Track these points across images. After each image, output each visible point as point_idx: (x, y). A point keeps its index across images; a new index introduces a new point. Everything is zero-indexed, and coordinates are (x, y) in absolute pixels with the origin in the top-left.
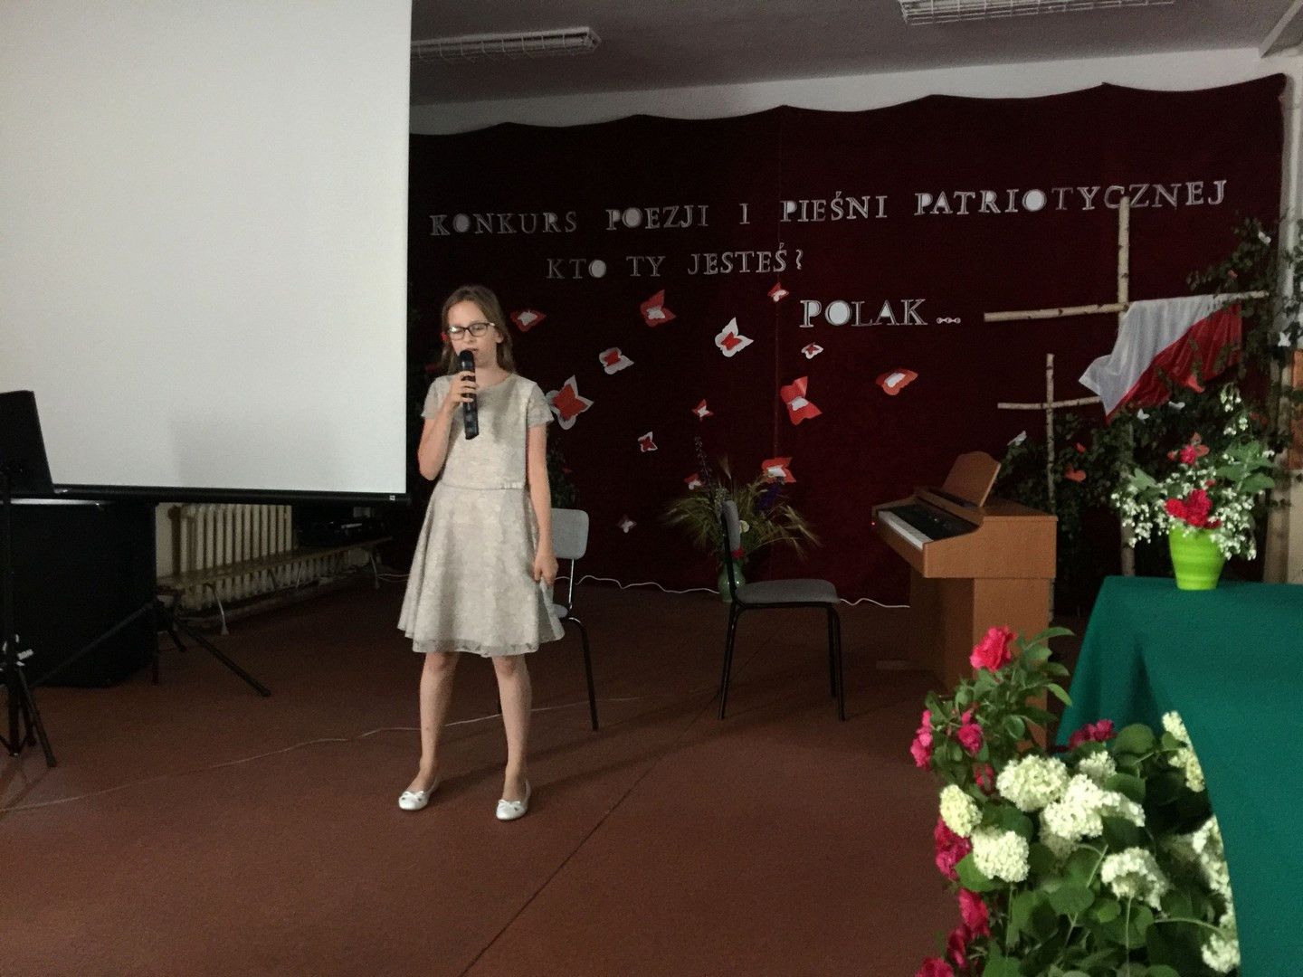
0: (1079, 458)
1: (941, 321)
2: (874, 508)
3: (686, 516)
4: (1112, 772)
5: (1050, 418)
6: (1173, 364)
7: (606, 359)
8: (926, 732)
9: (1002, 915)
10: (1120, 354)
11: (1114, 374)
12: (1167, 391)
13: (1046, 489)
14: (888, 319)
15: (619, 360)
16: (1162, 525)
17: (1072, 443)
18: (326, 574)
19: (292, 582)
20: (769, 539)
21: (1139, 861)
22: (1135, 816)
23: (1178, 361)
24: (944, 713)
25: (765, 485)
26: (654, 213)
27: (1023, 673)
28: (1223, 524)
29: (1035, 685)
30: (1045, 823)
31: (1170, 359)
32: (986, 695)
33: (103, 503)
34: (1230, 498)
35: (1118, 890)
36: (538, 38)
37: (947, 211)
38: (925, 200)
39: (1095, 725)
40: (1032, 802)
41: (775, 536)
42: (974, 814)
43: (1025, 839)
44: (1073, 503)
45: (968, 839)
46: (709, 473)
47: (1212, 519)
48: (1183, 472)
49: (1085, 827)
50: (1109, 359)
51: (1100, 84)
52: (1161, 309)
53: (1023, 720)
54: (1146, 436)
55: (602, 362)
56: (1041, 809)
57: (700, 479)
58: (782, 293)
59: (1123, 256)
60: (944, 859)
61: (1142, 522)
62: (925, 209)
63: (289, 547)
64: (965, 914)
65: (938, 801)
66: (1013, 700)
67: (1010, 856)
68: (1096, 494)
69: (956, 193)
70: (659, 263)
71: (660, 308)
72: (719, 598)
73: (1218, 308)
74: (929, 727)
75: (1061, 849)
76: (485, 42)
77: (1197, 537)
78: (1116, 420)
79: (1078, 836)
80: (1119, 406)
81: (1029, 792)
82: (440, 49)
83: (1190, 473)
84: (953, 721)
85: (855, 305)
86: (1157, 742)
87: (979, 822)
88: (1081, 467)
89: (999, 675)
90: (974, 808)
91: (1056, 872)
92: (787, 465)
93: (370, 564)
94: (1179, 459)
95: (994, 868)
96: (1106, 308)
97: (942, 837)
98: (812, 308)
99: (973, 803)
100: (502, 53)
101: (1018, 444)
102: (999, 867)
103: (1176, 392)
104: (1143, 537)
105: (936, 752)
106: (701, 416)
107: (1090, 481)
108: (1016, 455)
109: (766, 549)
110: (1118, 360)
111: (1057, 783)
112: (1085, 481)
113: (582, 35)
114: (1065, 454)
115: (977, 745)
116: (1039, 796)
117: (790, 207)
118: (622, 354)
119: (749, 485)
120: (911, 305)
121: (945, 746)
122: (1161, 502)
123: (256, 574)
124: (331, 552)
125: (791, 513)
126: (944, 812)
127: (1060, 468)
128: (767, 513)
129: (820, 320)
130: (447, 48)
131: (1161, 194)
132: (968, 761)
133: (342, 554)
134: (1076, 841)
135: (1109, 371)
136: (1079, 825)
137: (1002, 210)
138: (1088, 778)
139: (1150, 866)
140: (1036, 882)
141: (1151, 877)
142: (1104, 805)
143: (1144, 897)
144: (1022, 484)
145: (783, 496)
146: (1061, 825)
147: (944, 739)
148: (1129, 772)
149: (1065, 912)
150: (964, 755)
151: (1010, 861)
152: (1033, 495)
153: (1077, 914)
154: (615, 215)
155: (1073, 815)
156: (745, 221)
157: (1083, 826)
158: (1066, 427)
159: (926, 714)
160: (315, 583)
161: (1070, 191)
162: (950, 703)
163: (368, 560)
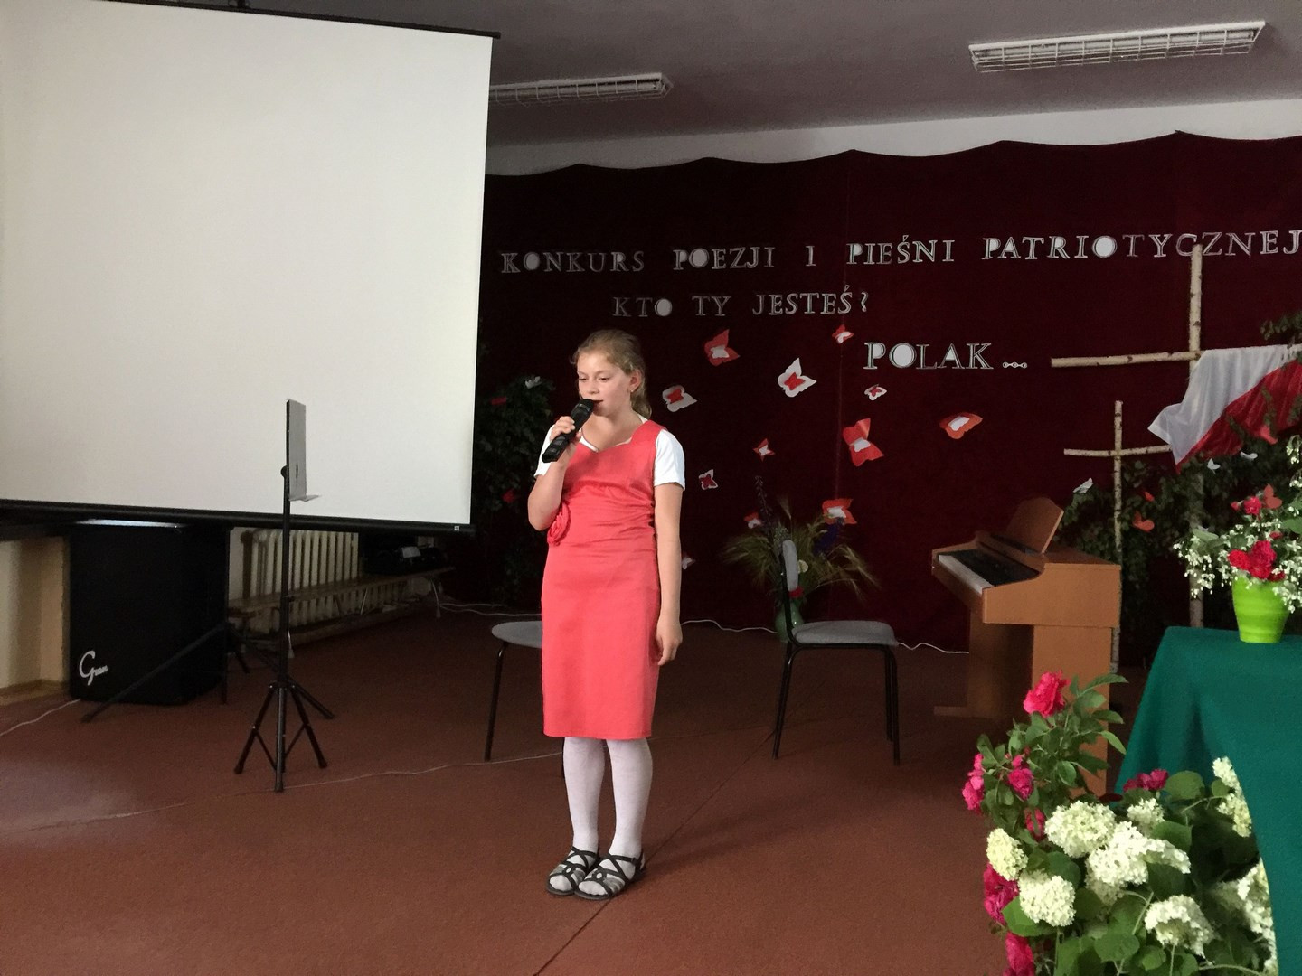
0: (1147, 507)
1: (1007, 365)
2: (935, 552)
3: (745, 554)
4: (1160, 819)
5: (1117, 465)
6: (1245, 414)
7: (669, 397)
8: (977, 775)
9: (1048, 960)
10: (1190, 403)
11: (1186, 423)
12: (1238, 443)
13: (1112, 538)
14: (952, 363)
15: (682, 398)
16: (1225, 576)
17: (1140, 492)
18: (389, 602)
19: (357, 609)
20: (827, 581)
21: (1182, 909)
22: (1180, 863)
23: (1251, 411)
24: (995, 755)
25: (825, 526)
26: (721, 254)
27: (1076, 720)
28: (1287, 577)
29: (1089, 732)
30: (1091, 870)
31: (1243, 409)
32: (1038, 740)
33: (180, 526)
34: (1295, 550)
35: (1162, 937)
36: (610, 84)
37: (1015, 256)
38: (993, 244)
39: (1149, 774)
40: (1079, 849)
41: (834, 577)
42: (1019, 858)
43: (1071, 884)
44: (1140, 553)
45: (1015, 882)
46: (769, 512)
47: (1276, 571)
48: (1246, 523)
49: (1129, 874)
50: (1179, 409)
51: (1173, 132)
52: (1233, 358)
53: (1076, 767)
54: (1217, 487)
55: (665, 399)
56: (1087, 855)
57: (760, 517)
58: (847, 334)
59: (1195, 304)
60: (991, 902)
61: (1204, 572)
62: (993, 253)
63: (354, 575)
64: (1011, 958)
65: (985, 845)
66: (1066, 746)
67: (1056, 900)
68: (1164, 544)
69: (1025, 239)
71: (724, 347)
72: (776, 638)
73: (1293, 358)
74: (981, 770)
75: (1107, 895)
76: (560, 87)
77: (1261, 588)
78: (1185, 470)
79: (1122, 883)
80: (1189, 455)
81: (1076, 837)
82: (517, 93)
83: (1254, 524)
84: (1005, 765)
85: (920, 348)
86: (1207, 792)
87: (1025, 866)
88: (1148, 518)
90: (1021, 851)
91: (1102, 918)
92: (848, 506)
93: (431, 594)
94: (1243, 510)
95: (1039, 912)
96: (1177, 356)
97: (992, 881)
98: (877, 350)
99: (1019, 847)
100: (576, 97)
101: (1085, 491)
102: (1044, 910)
103: (1249, 443)
104: (1204, 588)
105: (987, 795)
106: (763, 454)
107: (1158, 531)
108: (1081, 502)
109: (824, 590)
110: (1188, 409)
111: (1103, 830)
112: (1152, 531)
113: (655, 81)
114: (1133, 503)
115: (1027, 790)
116: (1085, 842)
117: (856, 250)
118: (686, 392)
119: (809, 525)
120: (977, 348)
121: (996, 790)
122: (1224, 553)
123: (322, 600)
124: (396, 580)
125: (850, 554)
126: (990, 855)
127: (1128, 517)
128: (827, 554)
129: (884, 362)
131: (1234, 241)
132: (1020, 805)
133: (405, 583)
134: (1122, 888)
135: (1179, 419)
136: (1123, 872)
137: (1072, 256)
138: (1133, 825)
139: (1193, 914)
140: (1083, 928)
141: (1194, 925)
142: (1148, 851)
143: (1189, 944)
144: (1089, 532)
145: (843, 537)
146: (1105, 872)
147: (996, 783)
148: (1178, 820)
149: (1111, 959)
150: (1016, 800)
151: (1057, 905)
152: (1099, 544)
153: (1123, 961)
154: (682, 256)
155: (1117, 862)
156: (811, 263)
157: (1126, 872)
158: (1135, 475)
159: (978, 758)
160: (378, 610)
161: (1141, 238)
162: (1002, 747)
163: (430, 590)
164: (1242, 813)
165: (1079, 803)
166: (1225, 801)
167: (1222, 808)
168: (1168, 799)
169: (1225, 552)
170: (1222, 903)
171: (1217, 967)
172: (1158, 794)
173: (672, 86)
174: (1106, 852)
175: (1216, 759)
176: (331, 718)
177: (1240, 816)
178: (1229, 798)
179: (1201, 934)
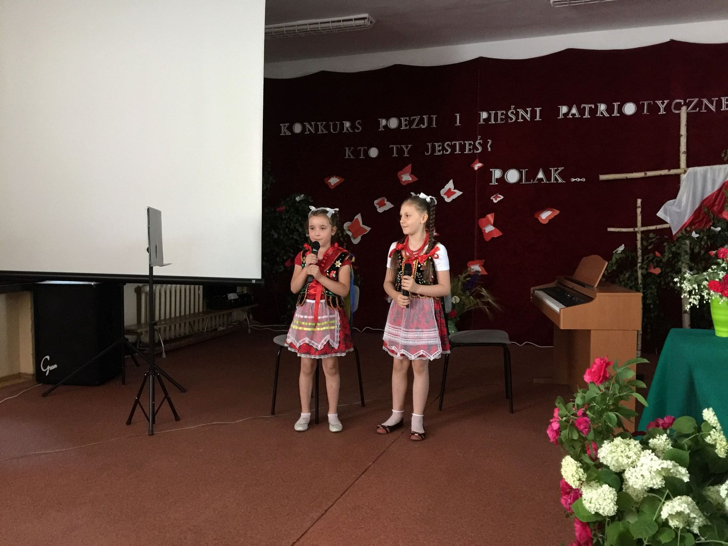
0: (657, 260)
1: (573, 180)
2: (532, 289)
4: (670, 447)
5: (639, 236)
6: (713, 205)
7: (378, 204)
8: (556, 421)
10: (681, 198)
11: (678, 211)
12: (710, 221)
13: (637, 279)
14: (541, 180)
15: (385, 204)
16: (706, 297)
17: (653, 251)
18: (222, 325)
19: (203, 329)
20: (471, 307)
21: (685, 505)
22: (683, 475)
23: (716, 203)
24: (566, 408)
25: (469, 276)
26: (406, 120)
27: (617, 386)
29: (625, 393)
30: (626, 480)
31: (712, 202)
32: (594, 399)
33: (96, 283)
35: (673, 523)
36: (339, 21)
37: (577, 116)
38: (564, 109)
39: (663, 419)
40: (619, 466)
41: (474, 305)
42: (581, 475)
43: (614, 489)
44: (653, 287)
45: (579, 489)
48: (718, 264)
49: (650, 483)
50: (674, 202)
51: (669, 40)
52: (706, 172)
53: (617, 416)
54: (697, 247)
55: (376, 205)
56: (624, 471)
58: (480, 165)
59: (683, 141)
60: (565, 499)
61: (693, 295)
62: (564, 115)
63: (201, 310)
64: (577, 534)
65: (560, 466)
66: (611, 402)
67: (605, 499)
68: (667, 281)
69: (583, 106)
70: (409, 148)
71: (409, 174)
74: (558, 418)
75: (637, 496)
76: (309, 24)
78: (679, 238)
79: (646, 488)
80: (681, 229)
81: (617, 460)
82: (284, 29)
83: (723, 265)
84: (573, 415)
85: (522, 171)
86: (699, 429)
87: (584, 480)
88: (657, 266)
89: (602, 387)
90: (582, 470)
91: (634, 509)
92: (483, 264)
93: (246, 319)
94: (717, 256)
95: (595, 507)
96: (673, 172)
97: (565, 487)
98: (497, 174)
99: (581, 467)
100: (319, 30)
101: (619, 252)
102: (598, 506)
103: (716, 222)
104: (693, 304)
105: (562, 433)
107: (664, 273)
108: (618, 258)
109: (469, 313)
110: (680, 202)
111: (634, 457)
112: (660, 273)
113: (364, 19)
114: (648, 258)
115: (587, 430)
116: (623, 463)
117: (484, 115)
118: (387, 200)
119: (460, 276)
120: (556, 171)
121: (568, 430)
123: (183, 325)
124: (225, 312)
125: (484, 292)
126: (563, 473)
127: (645, 266)
128: (470, 292)
129: (502, 180)
130: (287, 29)
131: (705, 104)
132: (582, 439)
133: (231, 314)
134: (645, 491)
135: (675, 208)
136: (646, 481)
137: (610, 115)
138: (652, 452)
139: (691, 508)
140: (622, 516)
141: (693, 515)
142: (662, 468)
143: (690, 527)
144: (622, 275)
145: (480, 282)
146: (635, 481)
147: (567, 426)
148: (680, 447)
149: (640, 537)
150: (580, 436)
151: (605, 503)
152: (629, 282)
153: (647, 538)
154: (383, 122)
155: (642, 475)
156: (458, 124)
157: (648, 482)
158: (650, 241)
159: (556, 410)
160: (216, 330)
161: (651, 103)
162: (571, 404)
163: (245, 317)
164: (721, 443)
165: (619, 438)
166: (710, 434)
167: (708, 440)
168: (675, 434)
169: (706, 282)
170: (709, 499)
171: (708, 541)
172: (668, 431)
173: (374, 21)
174: (635, 469)
175: (705, 409)
176: (184, 392)
177: (720, 444)
178: (712, 432)
179: (697, 521)
